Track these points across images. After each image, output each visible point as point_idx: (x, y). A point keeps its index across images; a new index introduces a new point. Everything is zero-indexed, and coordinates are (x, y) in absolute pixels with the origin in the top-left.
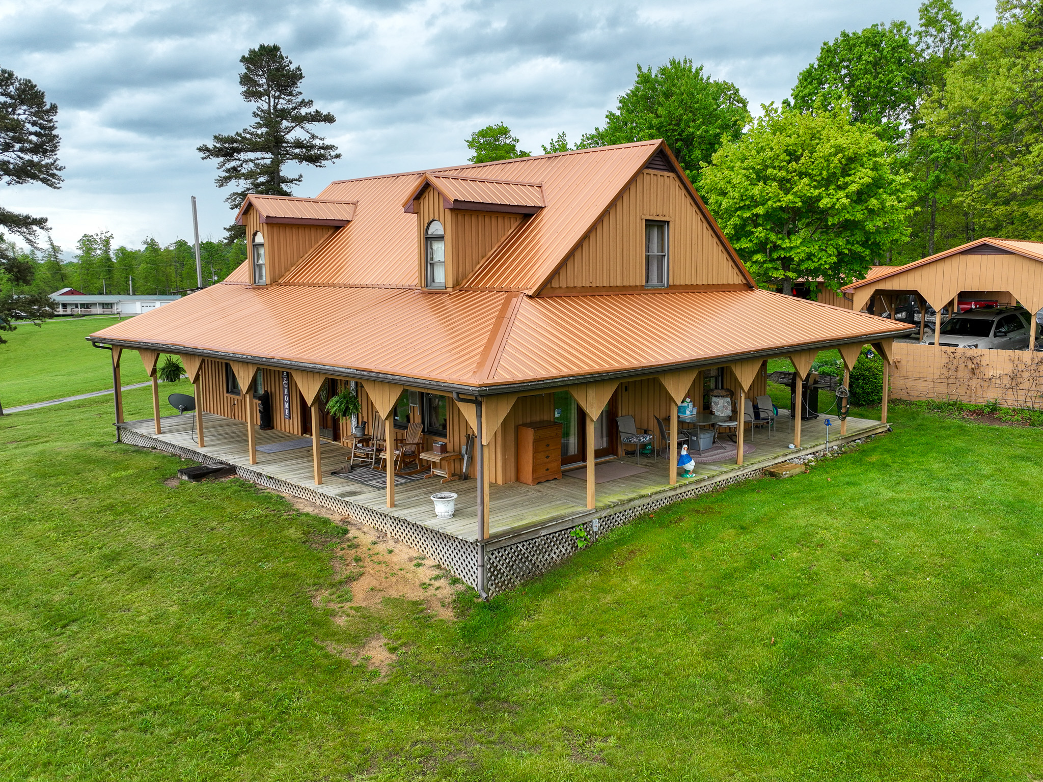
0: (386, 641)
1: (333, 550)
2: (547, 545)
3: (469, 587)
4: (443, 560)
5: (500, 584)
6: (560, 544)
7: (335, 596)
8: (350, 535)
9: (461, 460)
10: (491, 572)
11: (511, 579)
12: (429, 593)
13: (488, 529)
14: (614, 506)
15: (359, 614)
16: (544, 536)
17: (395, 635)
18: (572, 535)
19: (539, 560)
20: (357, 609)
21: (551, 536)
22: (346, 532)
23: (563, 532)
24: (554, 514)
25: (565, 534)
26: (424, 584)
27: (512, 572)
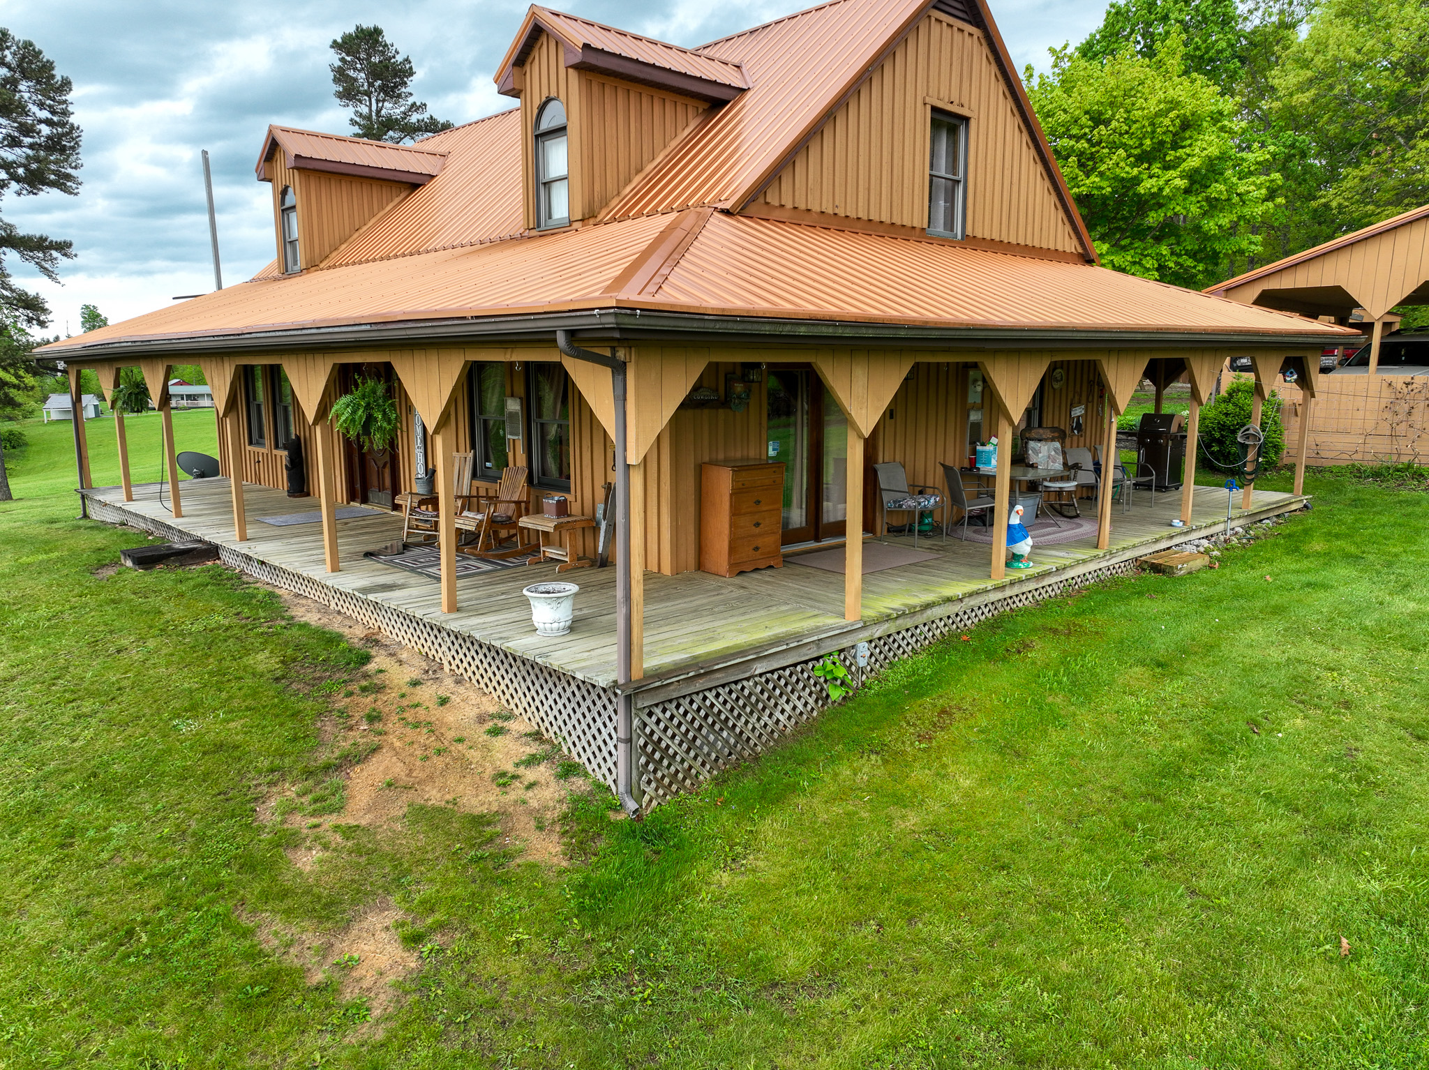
0: (399, 915)
1: (329, 696)
2: (766, 695)
3: (599, 786)
4: (547, 724)
5: (667, 781)
6: (792, 692)
7: (310, 797)
8: (371, 667)
9: (596, 529)
10: (647, 755)
11: (690, 767)
12: (512, 796)
13: (641, 659)
14: (898, 617)
15: (350, 844)
16: (761, 675)
17: (422, 903)
18: (818, 673)
19: (750, 726)
20: (349, 832)
21: (776, 676)
22: (367, 659)
23: (799, 668)
24: (779, 629)
25: (802, 672)
26: (503, 775)
27: (692, 754)
